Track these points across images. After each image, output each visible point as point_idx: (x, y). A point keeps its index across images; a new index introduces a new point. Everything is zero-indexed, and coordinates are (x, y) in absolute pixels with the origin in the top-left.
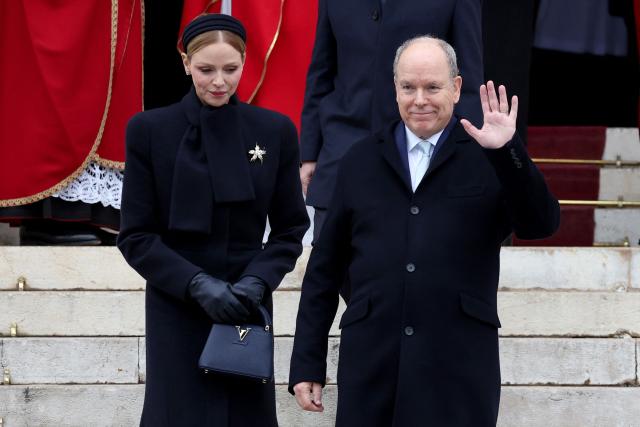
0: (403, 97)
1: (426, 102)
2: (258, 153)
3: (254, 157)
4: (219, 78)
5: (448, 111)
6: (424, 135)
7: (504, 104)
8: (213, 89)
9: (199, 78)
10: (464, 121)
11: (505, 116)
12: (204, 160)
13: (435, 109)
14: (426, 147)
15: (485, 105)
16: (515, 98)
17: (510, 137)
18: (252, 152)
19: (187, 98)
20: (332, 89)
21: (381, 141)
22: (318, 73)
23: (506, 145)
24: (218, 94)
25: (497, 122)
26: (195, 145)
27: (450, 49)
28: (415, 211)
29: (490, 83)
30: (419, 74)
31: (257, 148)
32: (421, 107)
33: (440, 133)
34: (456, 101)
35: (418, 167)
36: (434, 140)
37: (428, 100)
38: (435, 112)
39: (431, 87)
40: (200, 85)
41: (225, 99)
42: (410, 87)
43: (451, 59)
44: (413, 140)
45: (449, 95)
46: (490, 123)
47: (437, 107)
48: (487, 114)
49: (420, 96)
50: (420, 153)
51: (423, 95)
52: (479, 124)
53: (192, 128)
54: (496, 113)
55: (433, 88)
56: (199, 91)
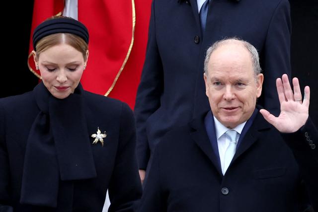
0: (212, 92)
1: (234, 96)
2: (99, 136)
3: (96, 140)
4: (62, 76)
5: (251, 105)
6: (231, 126)
7: (298, 94)
8: (58, 85)
9: (45, 75)
10: (263, 111)
11: (298, 104)
13: (241, 104)
14: (233, 136)
15: (281, 96)
16: (307, 88)
17: (304, 123)
18: (94, 136)
23: (300, 130)
24: (61, 89)
25: (292, 109)
26: (44, 130)
27: (254, 50)
28: (226, 191)
29: (285, 76)
30: (228, 72)
31: (99, 132)
32: (229, 101)
33: (242, 126)
34: (259, 95)
35: (226, 153)
36: (240, 129)
37: (236, 95)
38: (240, 107)
39: (238, 84)
40: (46, 81)
41: (70, 91)
42: (219, 83)
43: (255, 59)
44: (221, 130)
45: (253, 90)
46: (287, 111)
47: (242, 101)
48: (283, 104)
49: (228, 92)
50: (227, 141)
51: (231, 91)
53: (42, 114)
54: (291, 102)
55: (240, 84)
56: (47, 85)
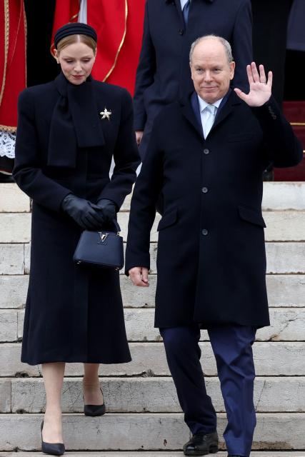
0: (196, 76)
1: (212, 79)
2: (106, 113)
3: (104, 117)
4: (78, 66)
5: (226, 85)
6: (210, 102)
7: (263, 77)
8: (75, 74)
9: (65, 66)
10: (236, 90)
11: (263, 85)
12: (70, 119)
13: (218, 84)
14: (212, 109)
15: (250, 78)
16: (270, 73)
17: (267, 99)
18: (102, 113)
19: (58, 78)
20: (153, 81)
21: (182, 106)
22: (143, 72)
23: (265, 104)
24: (78, 77)
25: (259, 89)
26: (64, 110)
27: (227, 43)
28: (207, 152)
29: (253, 63)
30: (207, 61)
31: (106, 110)
32: (209, 83)
33: (220, 101)
34: (232, 78)
35: (207, 123)
36: (217, 104)
37: (213, 78)
38: (218, 87)
39: (215, 69)
40: (66, 71)
41: (84, 79)
42: (201, 69)
43: (228, 50)
44: (203, 105)
45: (227, 74)
46: (254, 90)
47: (219, 83)
48: (252, 84)
49: (208, 76)
50: (208, 113)
51: (210, 74)
52: (247, 92)
53: (63, 97)
54: (258, 83)
55: (216, 70)
56: (66, 74)
